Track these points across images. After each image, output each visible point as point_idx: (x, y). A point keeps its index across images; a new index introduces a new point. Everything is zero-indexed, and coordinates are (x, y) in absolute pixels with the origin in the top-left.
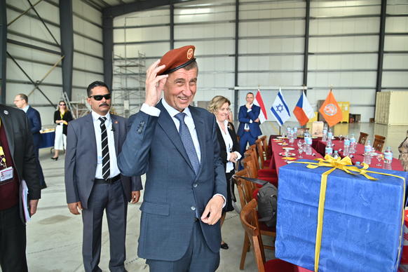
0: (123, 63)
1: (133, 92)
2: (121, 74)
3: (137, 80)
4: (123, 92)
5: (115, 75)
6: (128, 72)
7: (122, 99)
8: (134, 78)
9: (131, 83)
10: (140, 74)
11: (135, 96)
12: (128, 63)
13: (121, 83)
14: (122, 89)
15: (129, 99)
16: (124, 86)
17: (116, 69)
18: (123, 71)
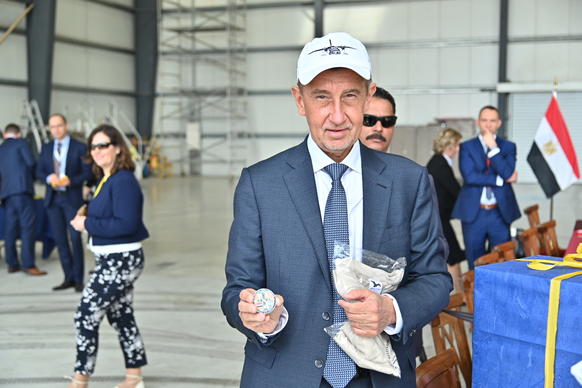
0: (186, 22)
1: (210, 99)
2: (180, 53)
3: (223, 66)
4: (185, 100)
5: (164, 53)
6: (199, 46)
7: (182, 118)
8: (214, 62)
9: (208, 77)
10: (232, 52)
11: (218, 113)
12: (199, 21)
13: (179, 76)
14: (183, 93)
15: (199, 120)
16: (188, 85)
17: (167, 38)
18: (186, 44)
